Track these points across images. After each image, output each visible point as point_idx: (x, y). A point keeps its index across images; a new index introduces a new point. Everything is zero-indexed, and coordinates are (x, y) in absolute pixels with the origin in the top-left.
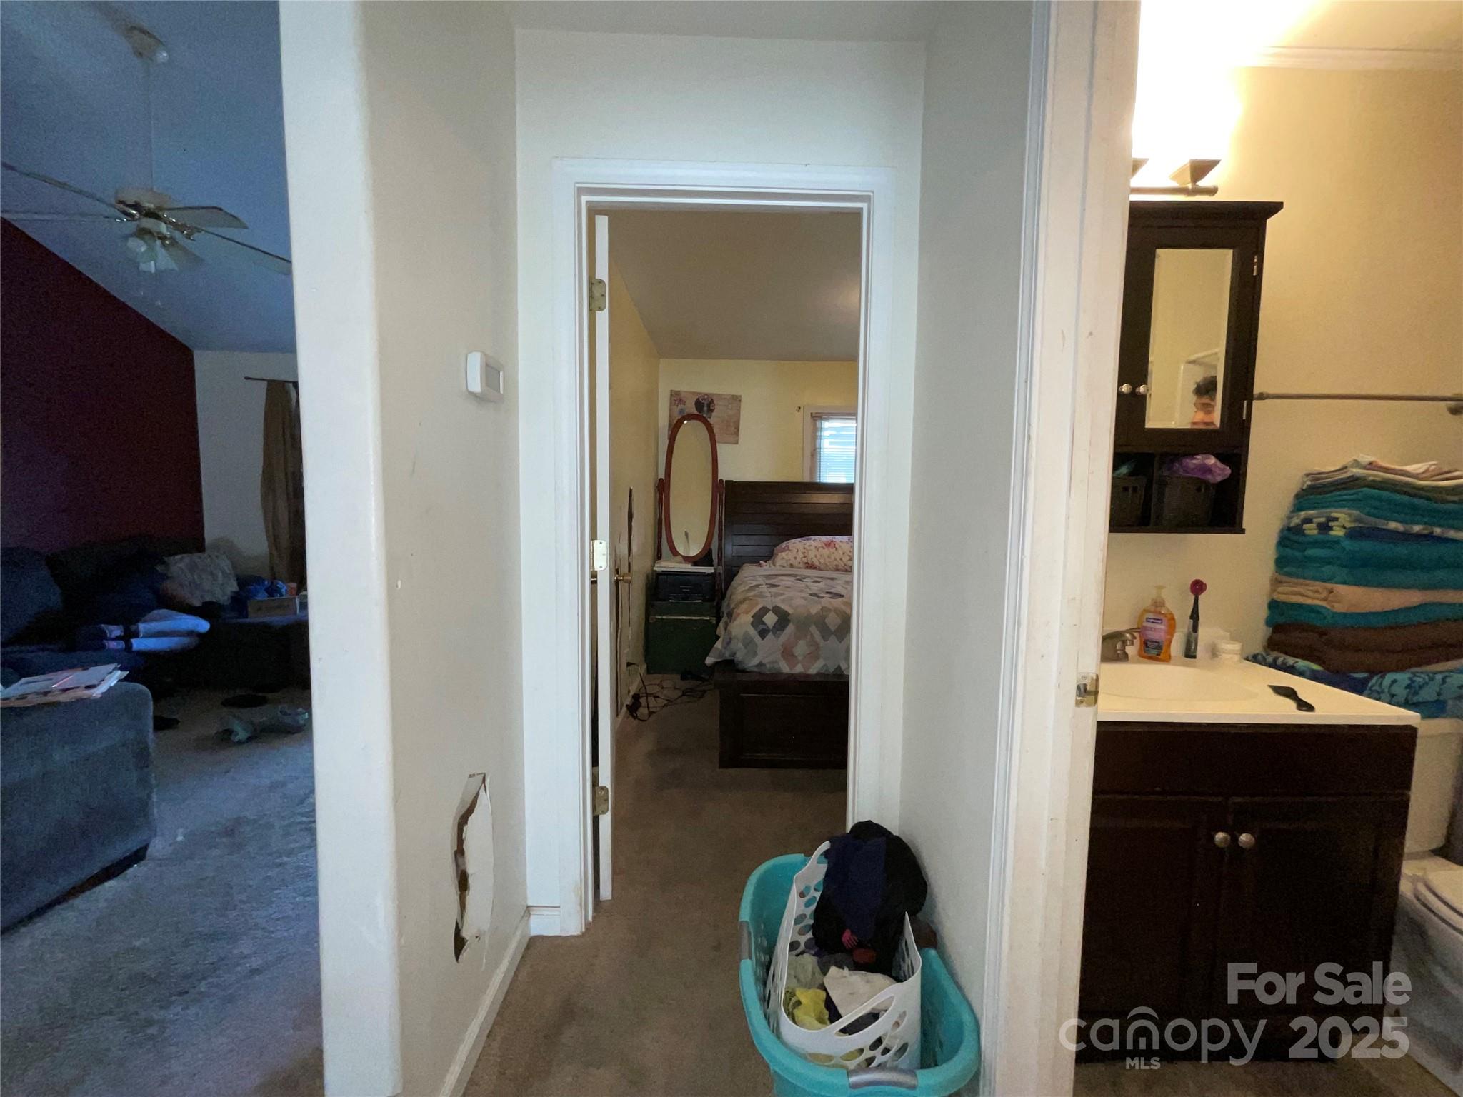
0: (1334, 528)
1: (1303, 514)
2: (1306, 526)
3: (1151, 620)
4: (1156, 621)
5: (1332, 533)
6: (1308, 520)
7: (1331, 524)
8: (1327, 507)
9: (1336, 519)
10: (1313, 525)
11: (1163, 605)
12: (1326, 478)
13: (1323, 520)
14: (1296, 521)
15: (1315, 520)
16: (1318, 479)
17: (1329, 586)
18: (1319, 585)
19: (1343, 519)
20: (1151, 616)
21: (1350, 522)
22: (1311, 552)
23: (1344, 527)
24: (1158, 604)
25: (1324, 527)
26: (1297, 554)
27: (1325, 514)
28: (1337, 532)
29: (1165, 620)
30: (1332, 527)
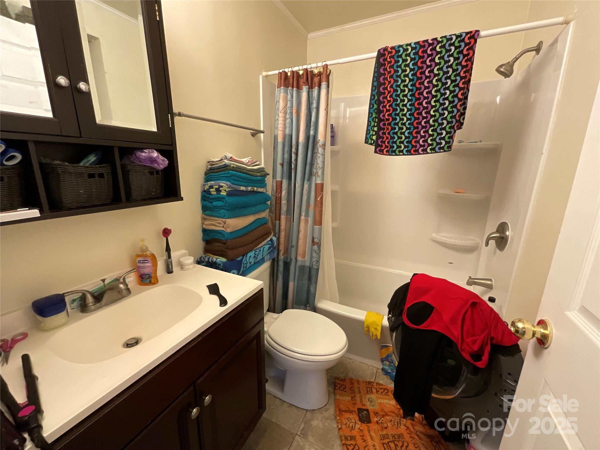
0: (222, 191)
1: (209, 183)
2: (211, 190)
3: (141, 262)
4: (144, 262)
5: (221, 193)
6: (211, 187)
7: (221, 189)
8: (218, 180)
9: (222, 187)
10: (214, 190)
11: (147, 249)
12: (215, 165)
13: (217, 187)
14: (207, 187)
15: (214, 187)
16: (213, 165)
17: (224, 220)
18: (220, 220)
19: (225, 186)
20: (140, 259)
21: (228, 188)
22: (215, 203)
23: (225, 190)
24: (144, 250)
25: (218, 191)
26: (210, 204)
27: (218, 184)
28: (224, 193)
29: (149, 259)
30: (221, 190)
